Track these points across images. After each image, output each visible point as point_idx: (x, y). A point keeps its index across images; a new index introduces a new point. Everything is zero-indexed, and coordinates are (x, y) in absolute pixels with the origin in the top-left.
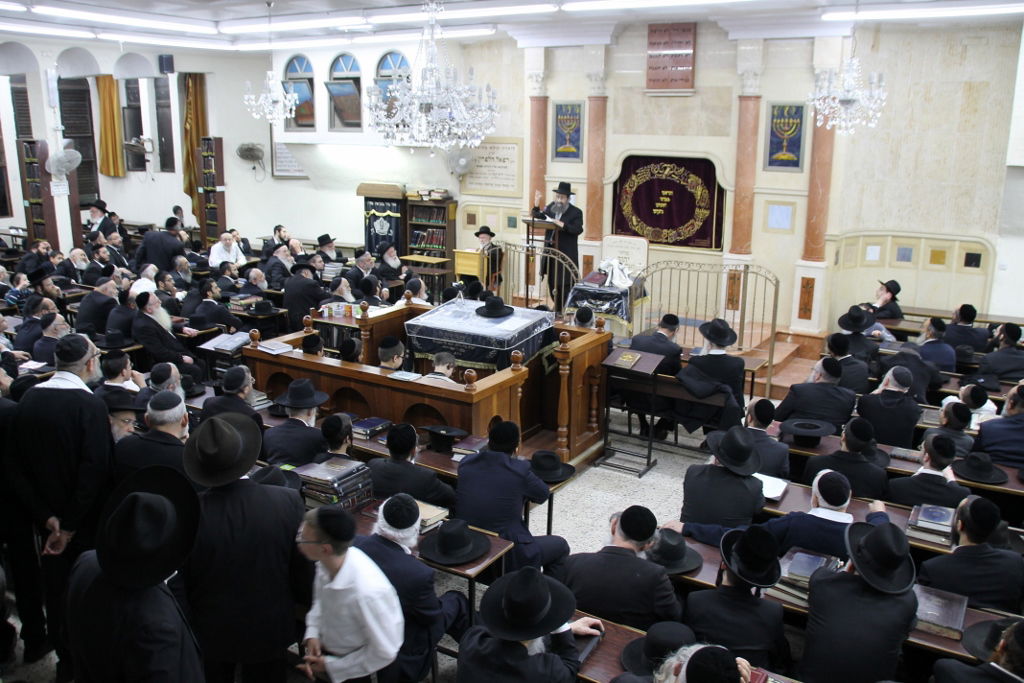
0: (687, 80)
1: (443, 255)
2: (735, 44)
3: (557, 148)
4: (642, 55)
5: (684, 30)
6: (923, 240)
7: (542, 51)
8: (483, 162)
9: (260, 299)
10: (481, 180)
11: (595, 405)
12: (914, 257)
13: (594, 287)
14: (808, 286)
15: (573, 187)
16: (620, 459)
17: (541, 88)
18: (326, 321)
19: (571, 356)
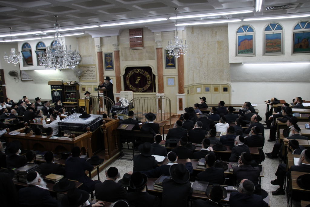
0: (141, 45)
1: (76, 101)
2: (153, 33)
3: (106, 66)
4: (128, 38)
5: (139, 30)
6: (212, 85)
7: (99, 38)
8: (86, 72)
9: (15, 119)
10: (86, 78)
11: (117, 141)
12: (210, 90)
13: (118, 106)
14: (181, 101)
15: (110, 78)
16: (126, 156)
17: (100, 49)
18: (35, 124)
19: (106, 127)
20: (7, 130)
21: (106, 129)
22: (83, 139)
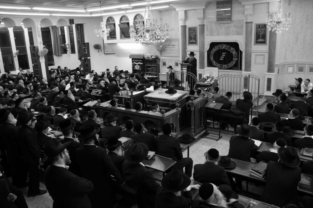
0: (229, 18)
2: (244, 6)
3: (189, 41)
4: (215, 11)
5: (228, 3)
6: (307, 65)
7: (184, 12)
8: (167, 47)
10: (167, 52)
11: (202, 119)
12: (304, 71)
13: (202, 83)
14: (269, 80)
15: (195, 53)
16: (211, 136)
17: (184, 23)
18: (121, 96)
19: (194, 104)
20: (98, 102)
21: (194, 106)
22: (172, 115)
